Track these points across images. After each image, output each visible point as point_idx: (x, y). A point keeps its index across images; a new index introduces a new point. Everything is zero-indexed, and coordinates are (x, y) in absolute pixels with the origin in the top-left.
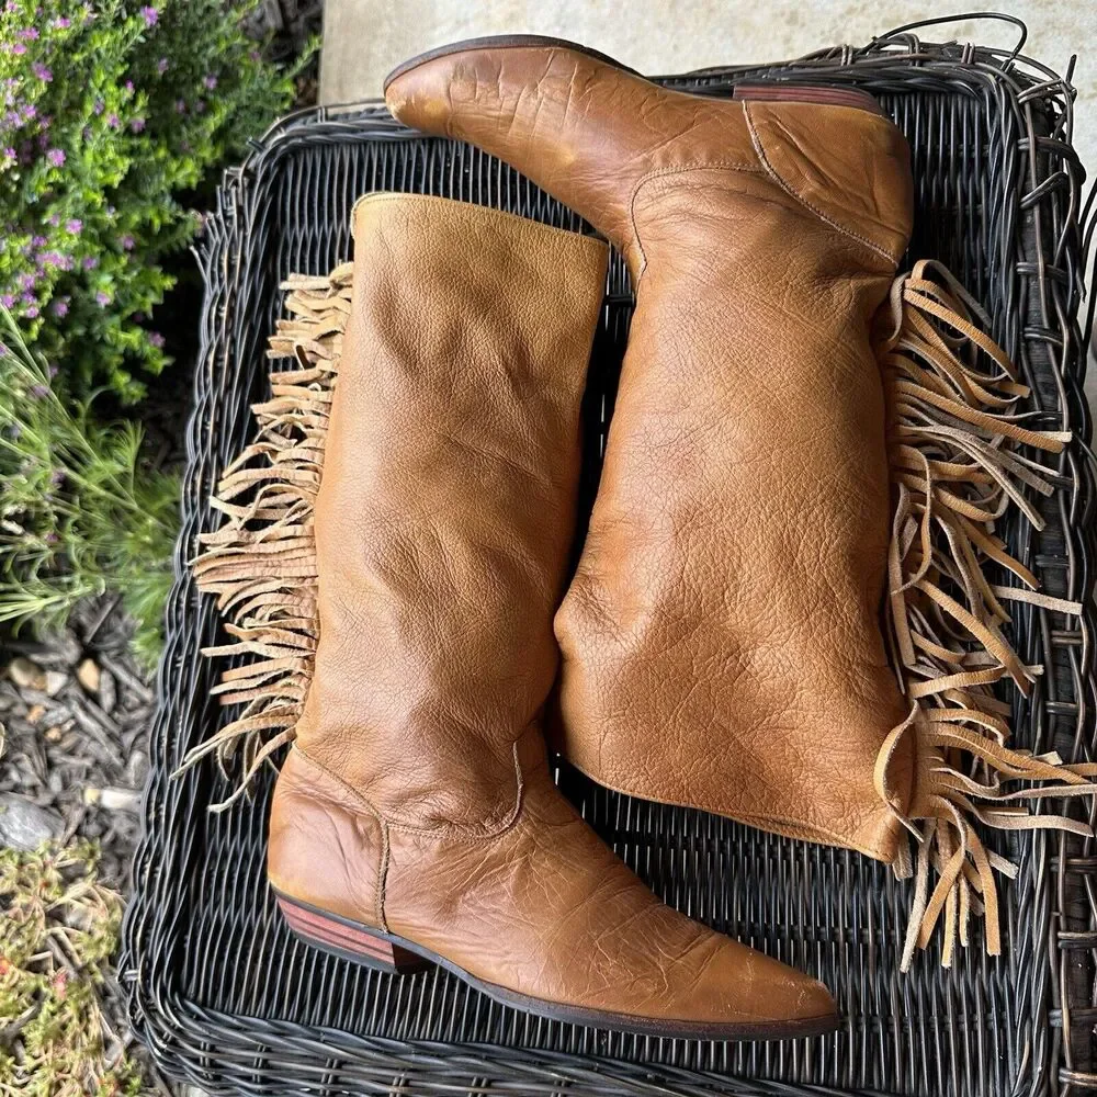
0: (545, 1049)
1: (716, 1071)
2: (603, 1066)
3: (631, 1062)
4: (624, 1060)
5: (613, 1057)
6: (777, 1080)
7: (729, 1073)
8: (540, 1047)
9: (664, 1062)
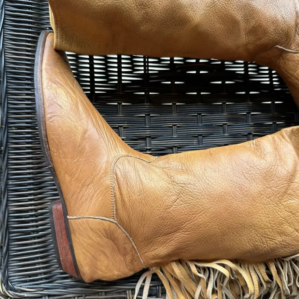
0: (7, 105)
1: (8, 174)
2: (3, 129)
3: (7, 140)
4: (7, 137)
5: (8, 132)
6: (8, 198)
7: (8, 179)
8: (8, 103)
9: (9, 153)
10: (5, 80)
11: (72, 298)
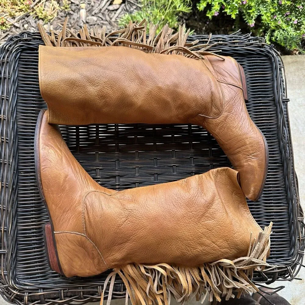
0: (18, 157)
1: (17, 204)
2: (15, 174)
3: (17, 181)
4: (18, 179)
5: (18, 176)
6: (17, 220)
7: (17, 207)
8: (18, 155)
9: (18, 190)
10: (17, 140)
11: (60, 291)
